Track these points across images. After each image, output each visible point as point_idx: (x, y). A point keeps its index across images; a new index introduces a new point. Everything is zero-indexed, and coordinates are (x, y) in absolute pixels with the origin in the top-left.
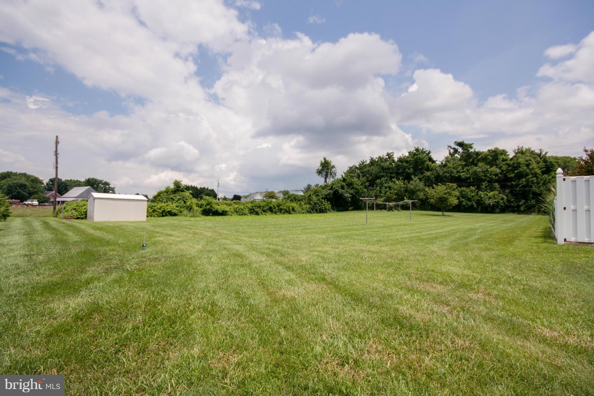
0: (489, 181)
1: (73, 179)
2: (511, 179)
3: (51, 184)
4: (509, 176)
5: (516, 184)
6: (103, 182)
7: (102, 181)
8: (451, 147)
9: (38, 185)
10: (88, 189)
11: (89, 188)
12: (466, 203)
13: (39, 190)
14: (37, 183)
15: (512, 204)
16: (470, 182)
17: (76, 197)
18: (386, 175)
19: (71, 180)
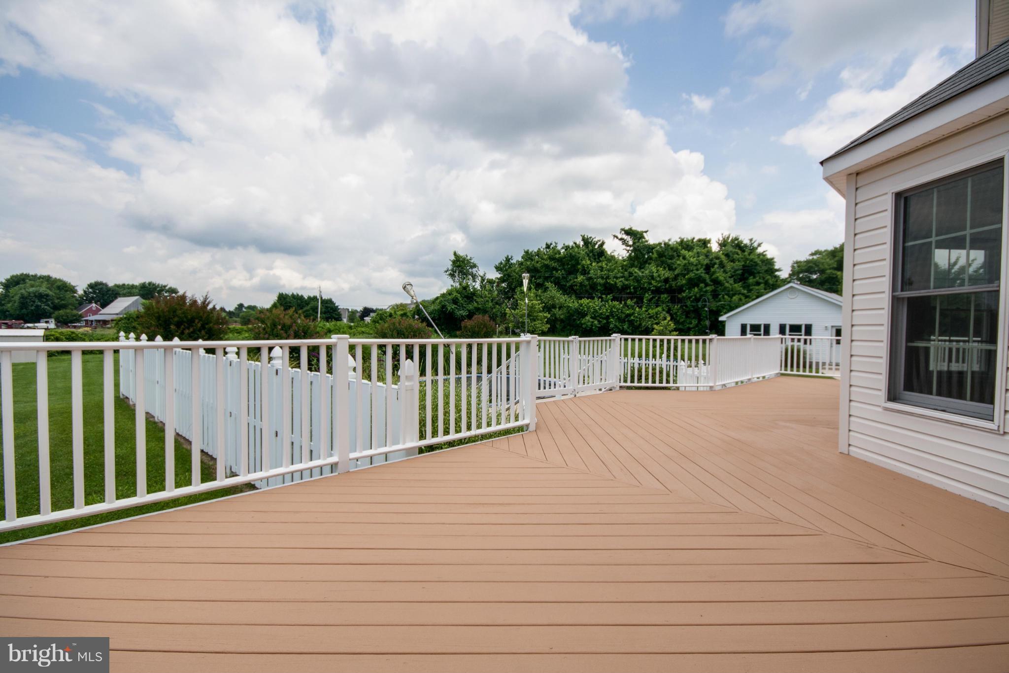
0: (653, 292)
2: (681, 289)
3: (91, 293)
4: (679, 284)
5: (686, 296)
6: (167, 288)
7: (165, 286)
8: (617, 237)
9: (68, 295)
11: (138, 299)
13: (70, 302)
14: (66, 291)
16: (631, 293)
17: (117, 314)
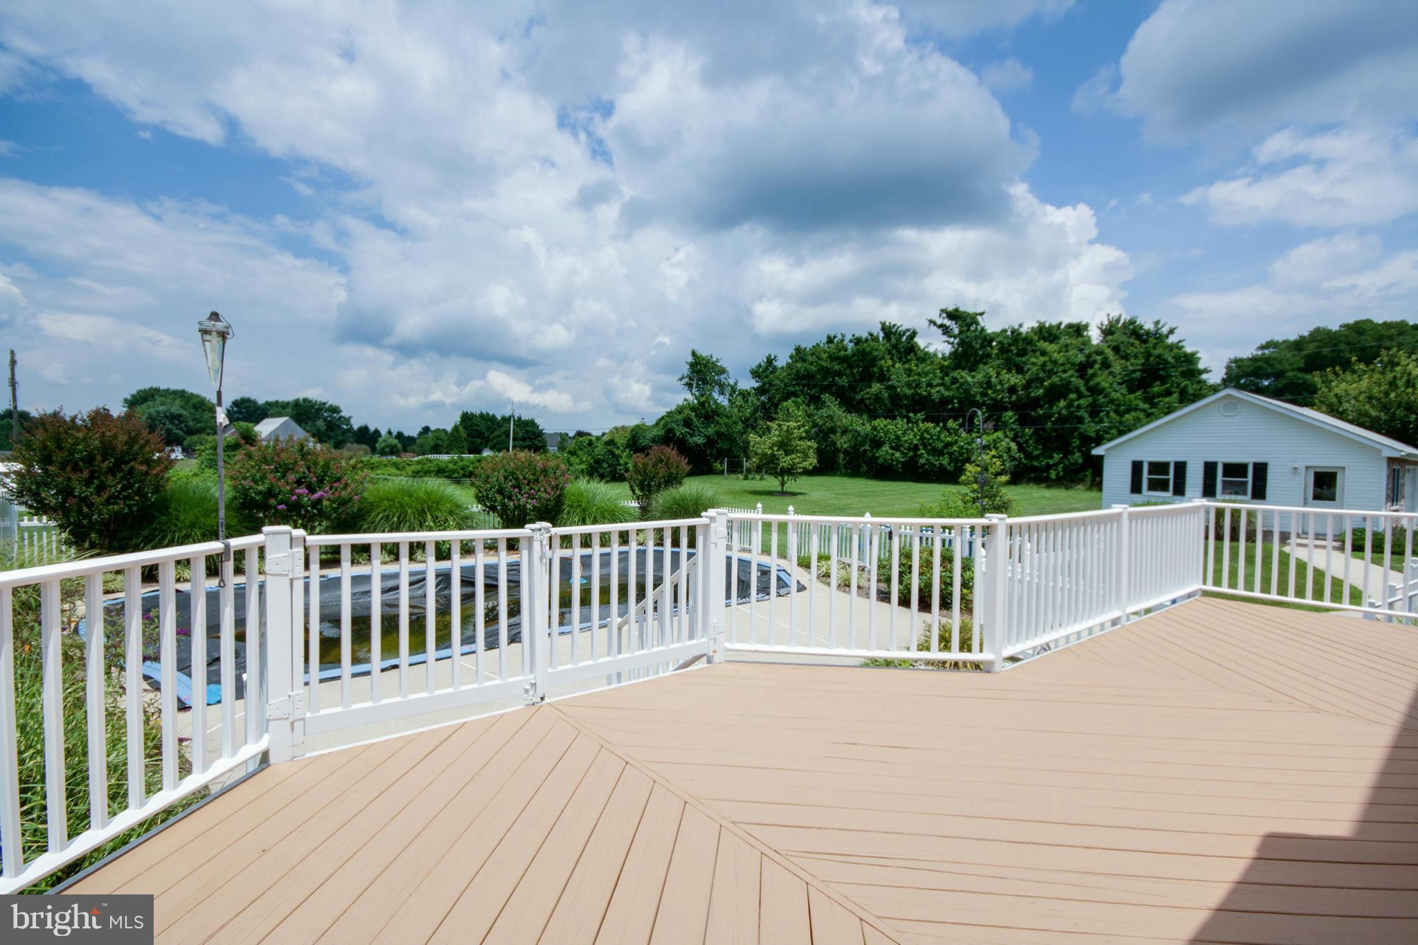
0: (989, 408)
1: (280, 400)
2: (1036, 403)
3: (236, 412)
4: (1032, 395)
5: (1044, 414)
6: (327, 406)
7: (324, 404)
8: (935, 323)
9: (207, 415)
10: (285, 423)
11: (287, 421)
12: (927, 460)
13: (208, 424)
14: (204, 410)
15: (1035, 463)
16: (953, 409)
18: (802, 391)
19: (277, 402)
